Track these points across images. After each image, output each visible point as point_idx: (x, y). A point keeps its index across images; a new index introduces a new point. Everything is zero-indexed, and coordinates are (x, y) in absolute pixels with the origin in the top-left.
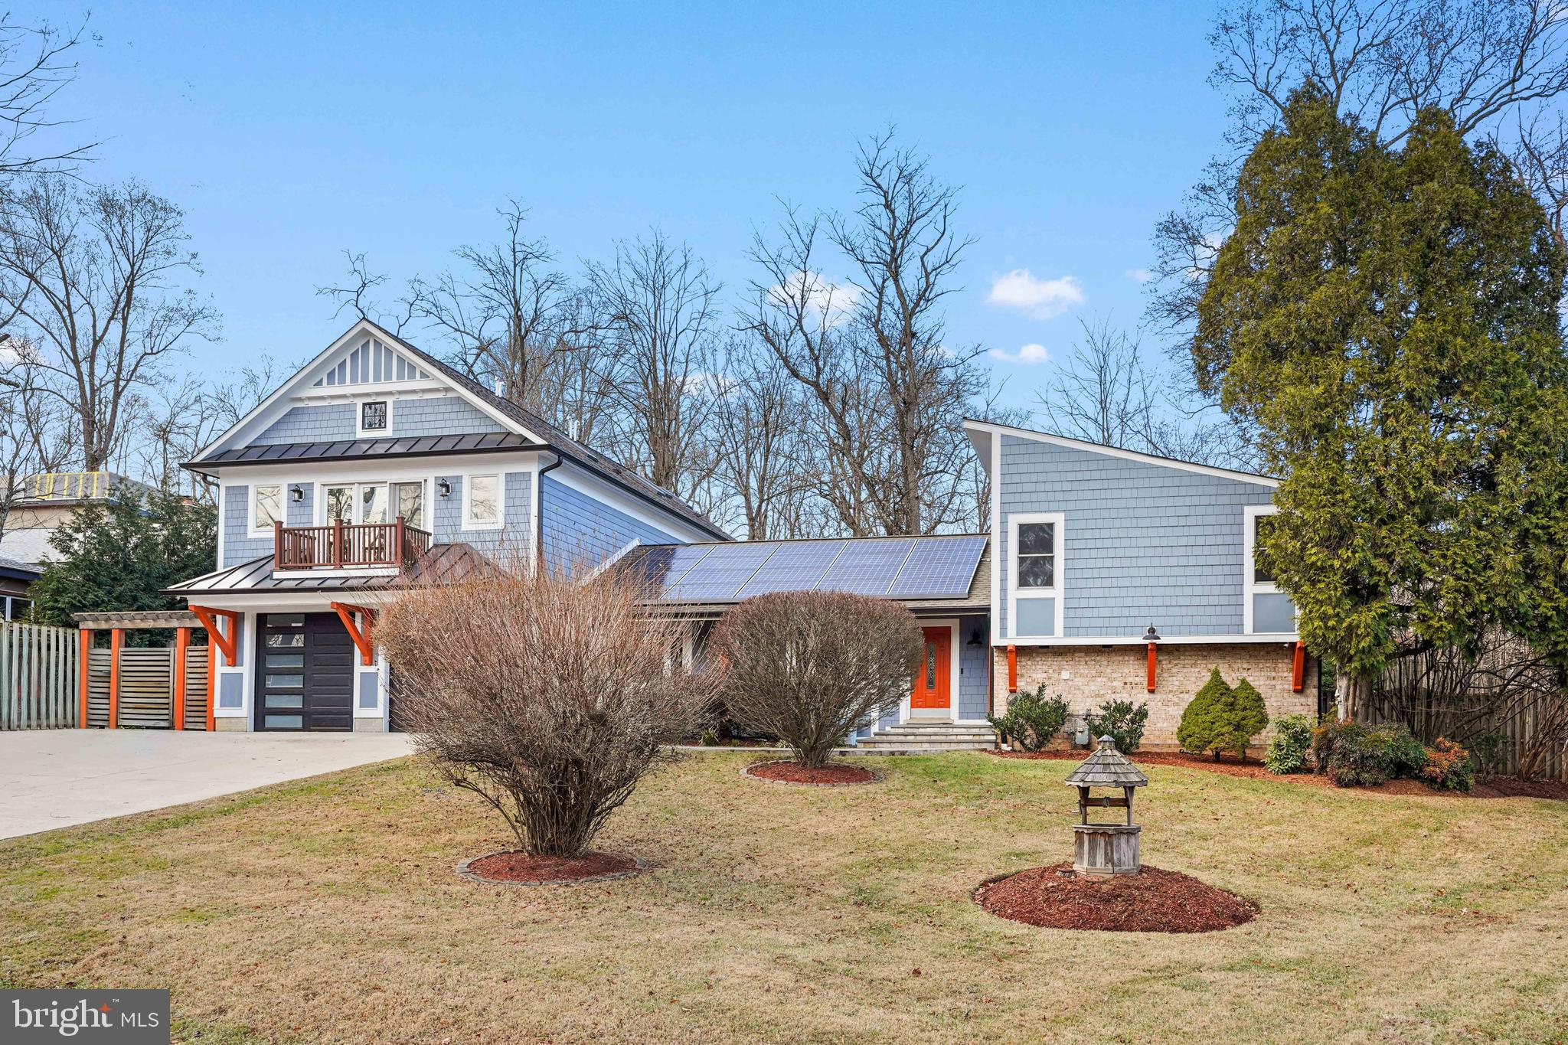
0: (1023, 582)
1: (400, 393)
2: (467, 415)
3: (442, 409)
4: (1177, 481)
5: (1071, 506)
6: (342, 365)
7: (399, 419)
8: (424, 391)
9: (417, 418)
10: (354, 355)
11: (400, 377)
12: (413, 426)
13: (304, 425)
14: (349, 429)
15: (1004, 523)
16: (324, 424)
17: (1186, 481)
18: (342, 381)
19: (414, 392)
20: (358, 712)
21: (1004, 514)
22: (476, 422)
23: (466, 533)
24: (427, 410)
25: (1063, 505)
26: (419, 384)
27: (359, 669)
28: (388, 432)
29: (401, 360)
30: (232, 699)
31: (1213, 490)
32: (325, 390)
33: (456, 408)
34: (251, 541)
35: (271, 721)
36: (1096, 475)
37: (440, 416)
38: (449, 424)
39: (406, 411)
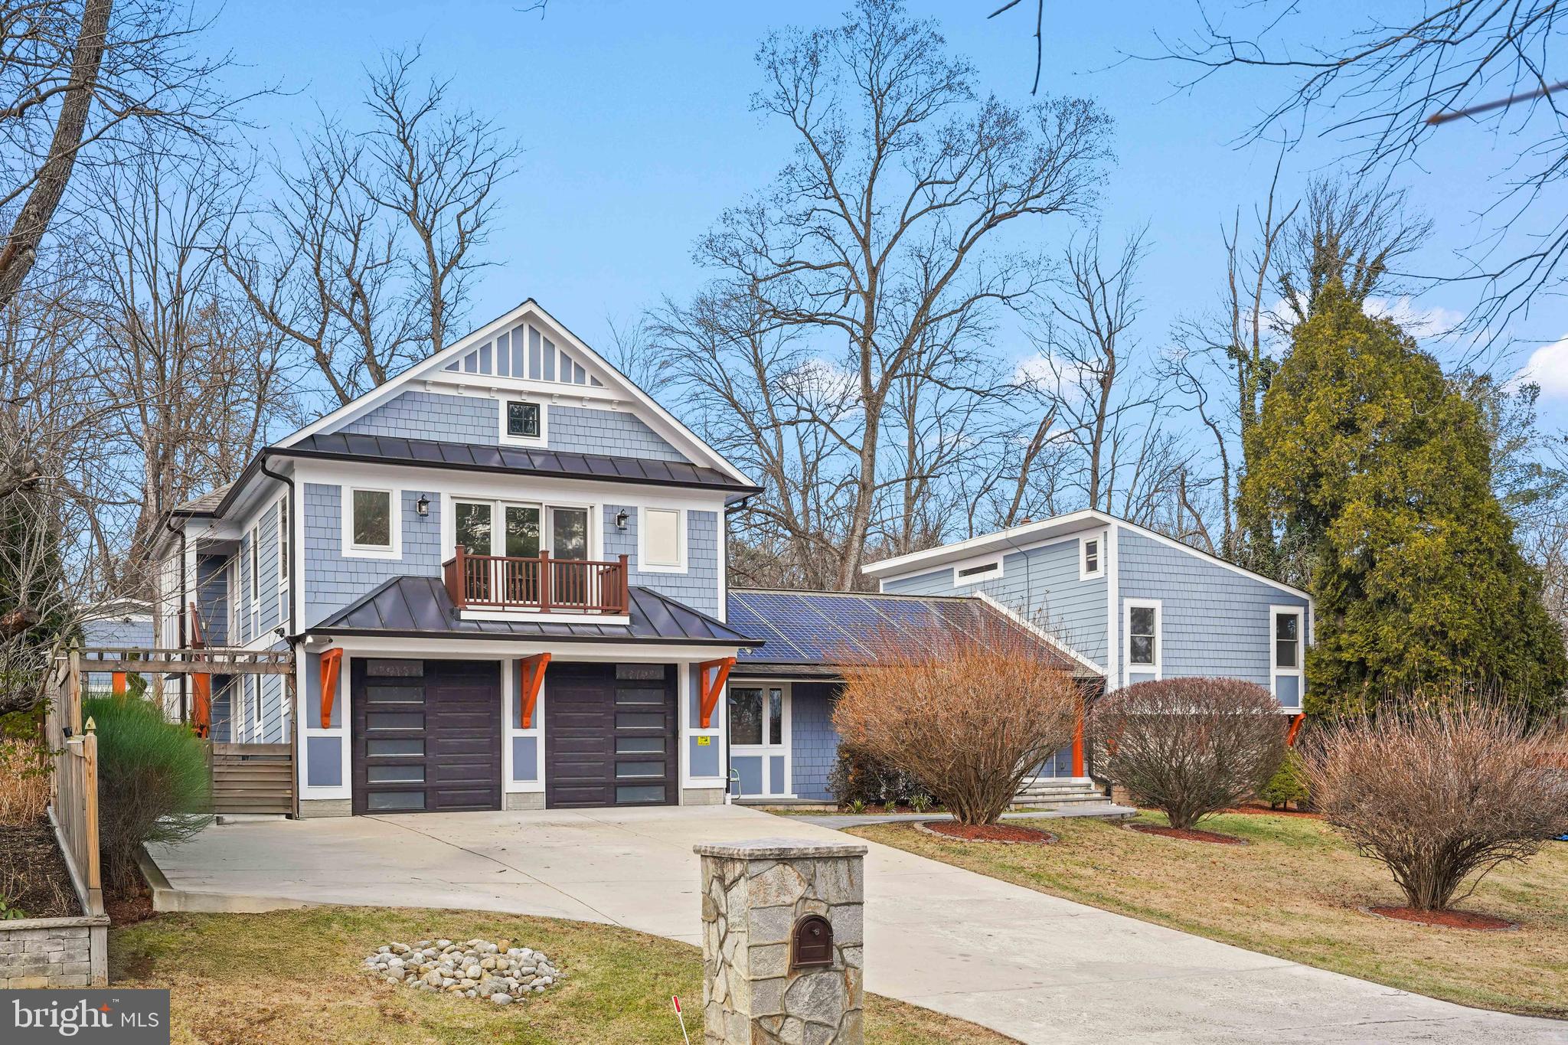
0: (1134, 660)
1: (562, 397)
2: (641, 436)
3: (611, 424)
5: (1165, 594)
6: (487, 349)
7: (556, 429)
8: (592, 400)
9: (580, 431)
10: (502, 340)
11: (565, 378)
12: (575, 440)
13: (423, 416)
14: (488, 432)
15: (1121, 605)
16: (452, 419)
17: (1237, 581)
18: (486, 370)
19: (581, 399)
20: (510, 784)
21: (1121, 597)
22: (653, 447)
23: (643, 575)
24: (591, 423)
25: (1160, 594)
26: (588, 391)
27: (510, 732)
28: (542, 442)
29: (565, 358)
30: (324, 775)
31: (1251, 590)
32: (462, 378)
33: (627, 426)
34: (347, 560)
35: (375, 800)
36: (1181, 570)
37: (609, 433)
38: (619, 443)
39: (565, 420)
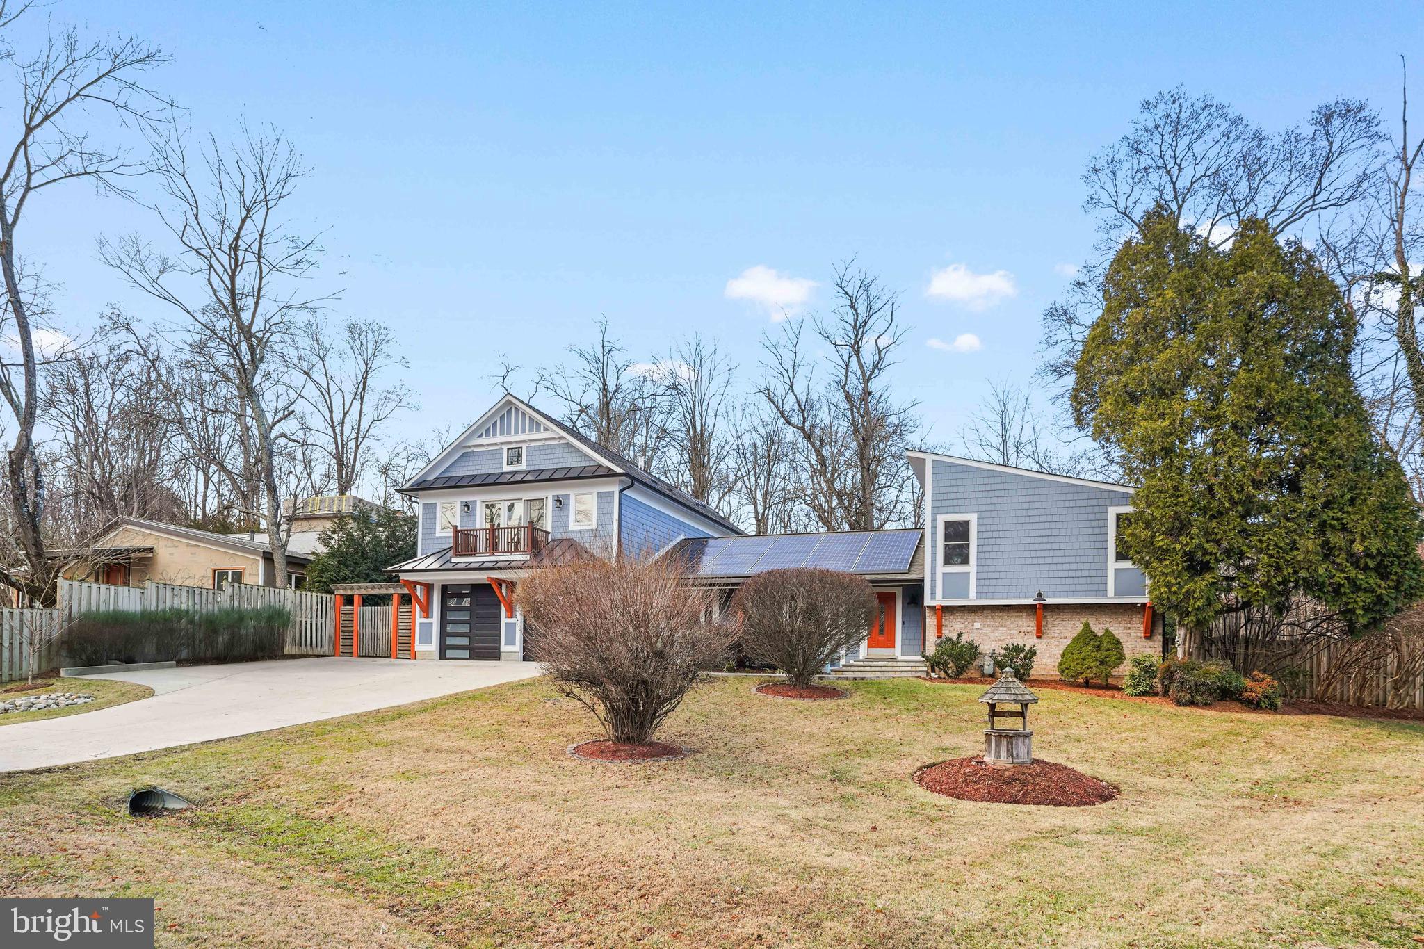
0: (947, 561)
1: (531, 441)
2: (573, 455)
3: (557, 451)
4: (1059, 490)
5: (982, 508)
6: (495, 424)
7: (529, 458)
8: (546, 439)
9: (542, 457)
10: (502, 418)
11: (531, 431)
12: (539, 462)
13: (470, 463)
14: (498, 466)
15: (934, 520)
16: (483, 462)
17: (1066, 490)
18: (494, 434)
19: (539, 440)
20: (504, 648)
21: (934, 514)
22: (579, 459)
23: (573, 531)
24: (548, 452)
25: (976, 508)
26: (543, 435)
27: (504, 620)
28: (523, 467)
29: (531, 420)
30: (426, 640)
31: (1085, 496)
32: (485, 441)
33: (566, 450)
34: (438, 538)
35: (449, 653)
36: (1000, 487)
37: (556, 456)
38: (562, 460)
39: (535, 453)
